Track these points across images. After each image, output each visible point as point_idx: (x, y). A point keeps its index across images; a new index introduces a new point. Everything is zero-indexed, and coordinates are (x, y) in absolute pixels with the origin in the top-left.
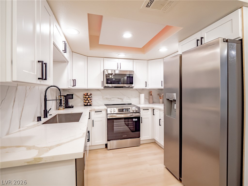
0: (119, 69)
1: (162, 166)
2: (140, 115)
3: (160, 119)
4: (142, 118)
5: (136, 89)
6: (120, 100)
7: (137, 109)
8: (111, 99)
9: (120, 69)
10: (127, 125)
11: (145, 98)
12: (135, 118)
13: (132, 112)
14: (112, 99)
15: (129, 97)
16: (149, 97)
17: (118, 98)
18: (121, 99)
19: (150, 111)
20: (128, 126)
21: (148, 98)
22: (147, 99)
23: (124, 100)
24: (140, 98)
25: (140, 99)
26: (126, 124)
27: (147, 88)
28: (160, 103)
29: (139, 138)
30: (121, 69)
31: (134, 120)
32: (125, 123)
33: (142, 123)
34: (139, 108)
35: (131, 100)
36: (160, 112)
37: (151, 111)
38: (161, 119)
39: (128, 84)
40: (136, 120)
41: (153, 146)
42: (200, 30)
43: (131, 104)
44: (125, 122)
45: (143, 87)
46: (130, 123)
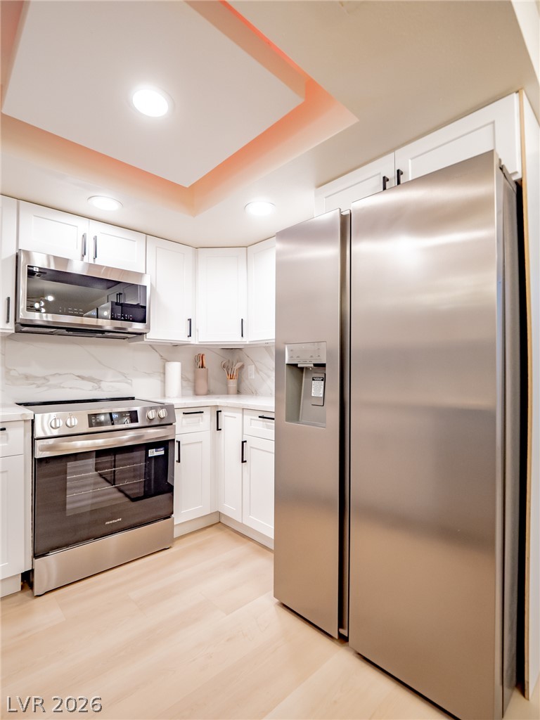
0: (89, 258)
1: (267, 603)
2: (175, 434)
3: (243, 442)
4: (179, 442)
5: (150, 345)
6: (89, 385)
7: (163, 413)
8: (48, 380)
9: (92, 262)
10: (109, 479)
11: (183, 378)
12: (156, 445)
13: (147, 424)
14: (53, 381)
15: (124, 375)
16: (195, 372)
17: (78, 376)
18: (91, 379)
19: (207, 419)
20: (113, 482)
21: (190, 376)
22: (189, 380)
23: (103, 385)
24: (164, 378)
25: (164, 382)
26: (104, 478)
27: (193, 340)
28: (228, 394)
29: (169, 517)
30: (98, 262)
31: (153, 453)
32: (101, 475)
33: (179, 461)
34: (170, 409)
35: (131, 385)
36: (245, 416)
37: (209, 416)
38: (246, 442)
39: (125, 320)
40: (161, 452)
41: (215, 535)
42: (393, 150)
43: (133, 398)
44: (96, 470)
45: (180, 336)
46: (122, 471)
